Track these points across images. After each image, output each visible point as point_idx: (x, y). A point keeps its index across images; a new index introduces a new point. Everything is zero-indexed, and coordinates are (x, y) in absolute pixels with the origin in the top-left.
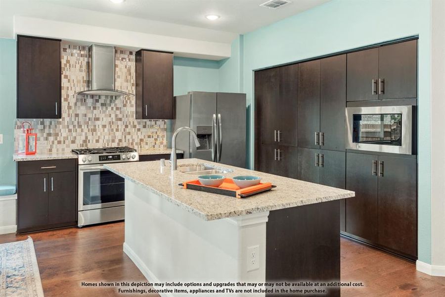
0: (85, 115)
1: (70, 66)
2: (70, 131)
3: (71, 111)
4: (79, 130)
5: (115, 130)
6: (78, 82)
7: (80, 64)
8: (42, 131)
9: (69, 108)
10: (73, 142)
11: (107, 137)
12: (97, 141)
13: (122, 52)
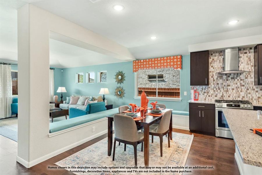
0: (222, 84)
1: (214, 61)
2: (214, 91)
3: (215, 82)
4: (219, 91)
5: (240, 91)
6: (219, 68)
7: (219, 59)
8: (202, 91)
9: (214, 80)
10: (216, 96)
11: (235, 95)
12: (229, 97)
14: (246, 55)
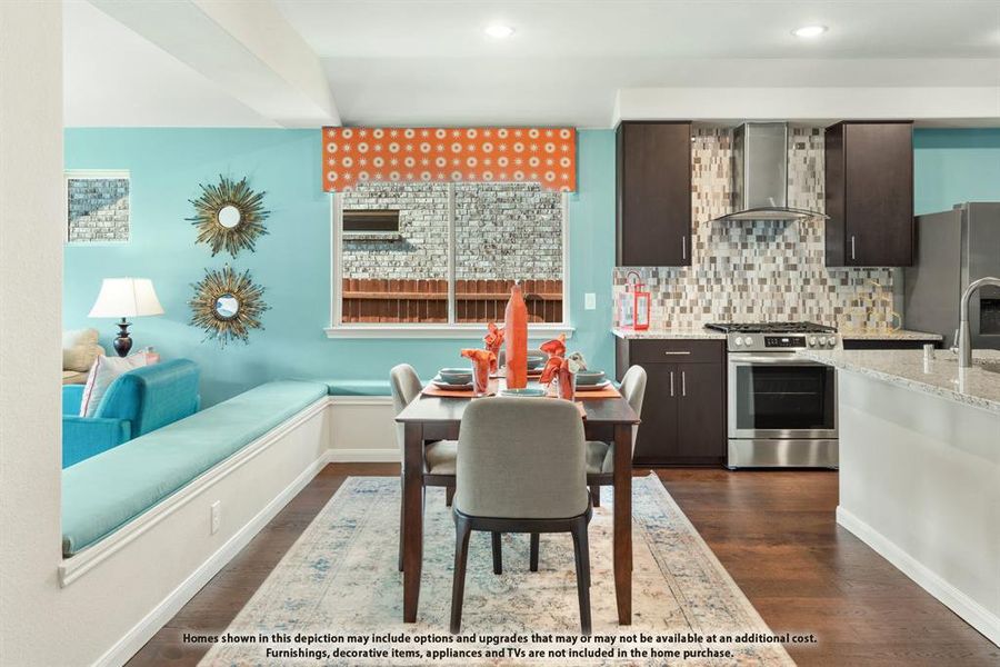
0: (728, 260)
1: (701, 169)
2: (701, 289)
3: (703, 252)
4: (717, 288)
5: (783, 289)
6: (716, 196)
7: (718, 162)
8: (656, 288)
9: (700, 246)
10: (707, 310)
11: (767, 303)
12: (750, 310)
13: (797, 132)
14: (802, 153)
